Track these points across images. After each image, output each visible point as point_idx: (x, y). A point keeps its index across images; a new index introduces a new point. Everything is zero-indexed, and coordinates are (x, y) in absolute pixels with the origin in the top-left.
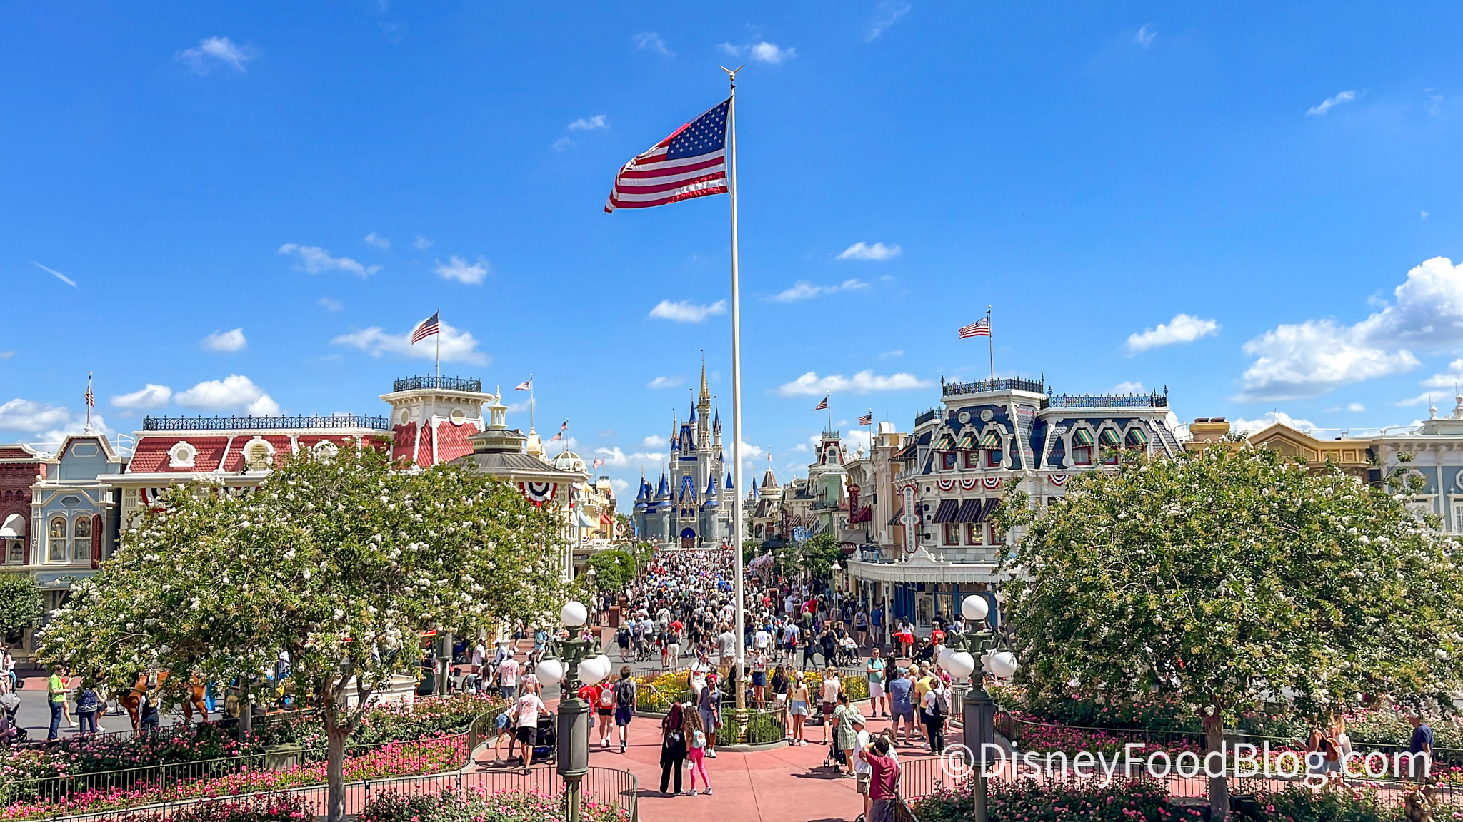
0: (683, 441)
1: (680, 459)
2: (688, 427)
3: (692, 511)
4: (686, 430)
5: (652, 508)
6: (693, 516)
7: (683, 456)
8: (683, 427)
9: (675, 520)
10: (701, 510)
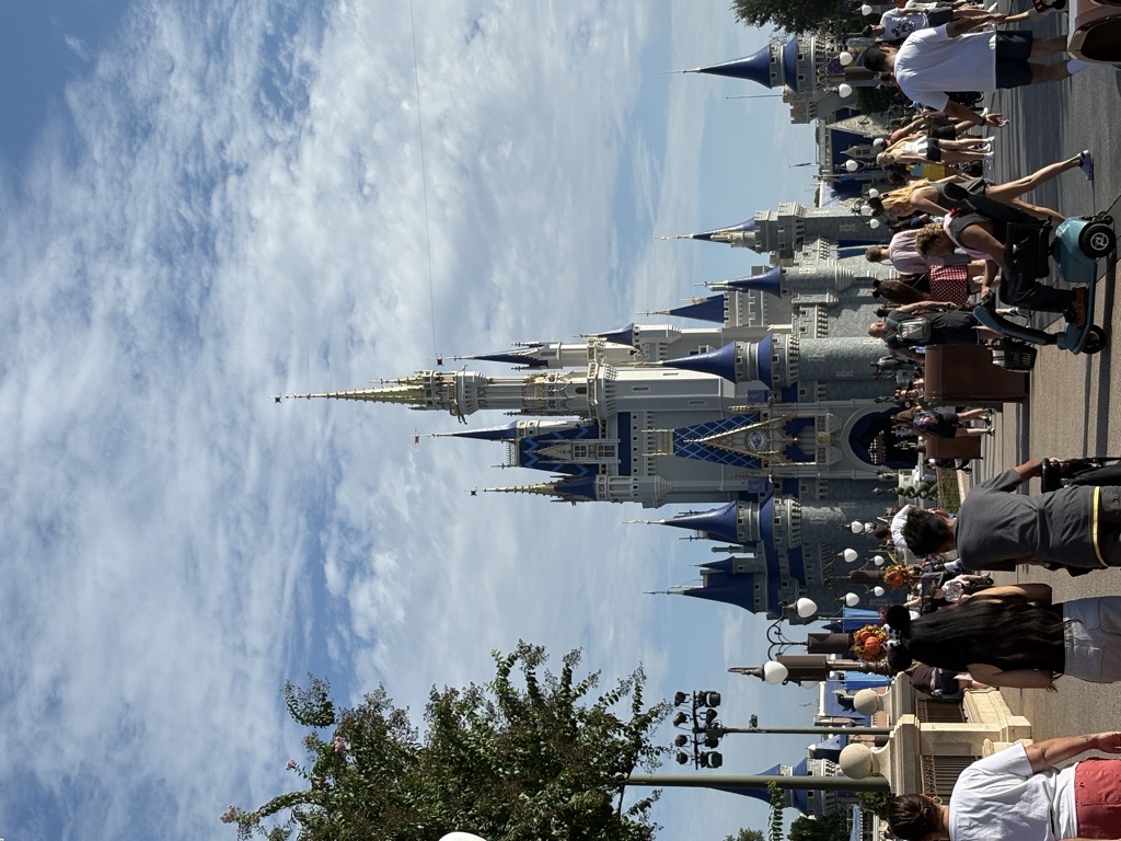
0: (568, 459)
1: (625, 470)
2: (523, 446)
3: (796, 426)
4: (531, 450)
5: (784, 563)
6: (810, 421)
7: (614, 461)
8: (524, 461)
9: (824, 482)
10: (789, 394)
